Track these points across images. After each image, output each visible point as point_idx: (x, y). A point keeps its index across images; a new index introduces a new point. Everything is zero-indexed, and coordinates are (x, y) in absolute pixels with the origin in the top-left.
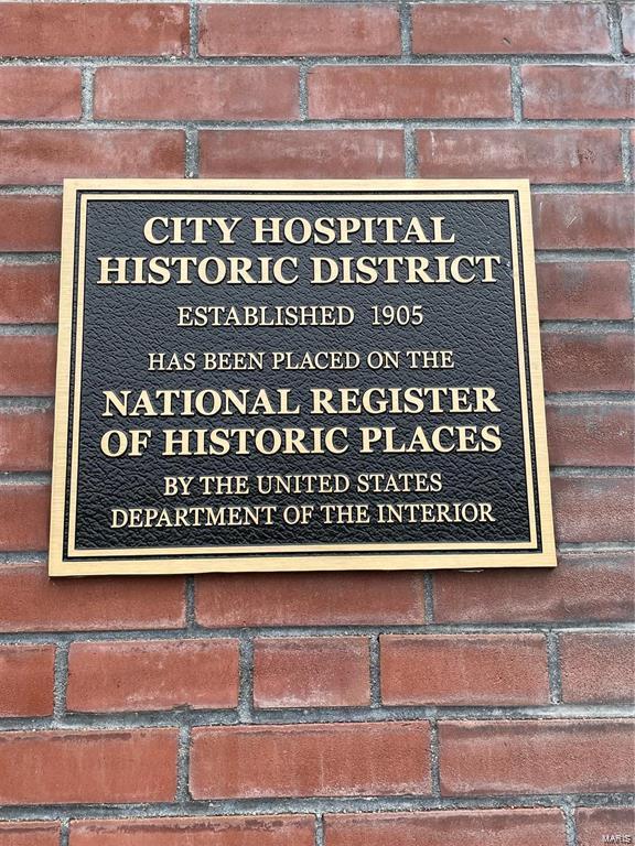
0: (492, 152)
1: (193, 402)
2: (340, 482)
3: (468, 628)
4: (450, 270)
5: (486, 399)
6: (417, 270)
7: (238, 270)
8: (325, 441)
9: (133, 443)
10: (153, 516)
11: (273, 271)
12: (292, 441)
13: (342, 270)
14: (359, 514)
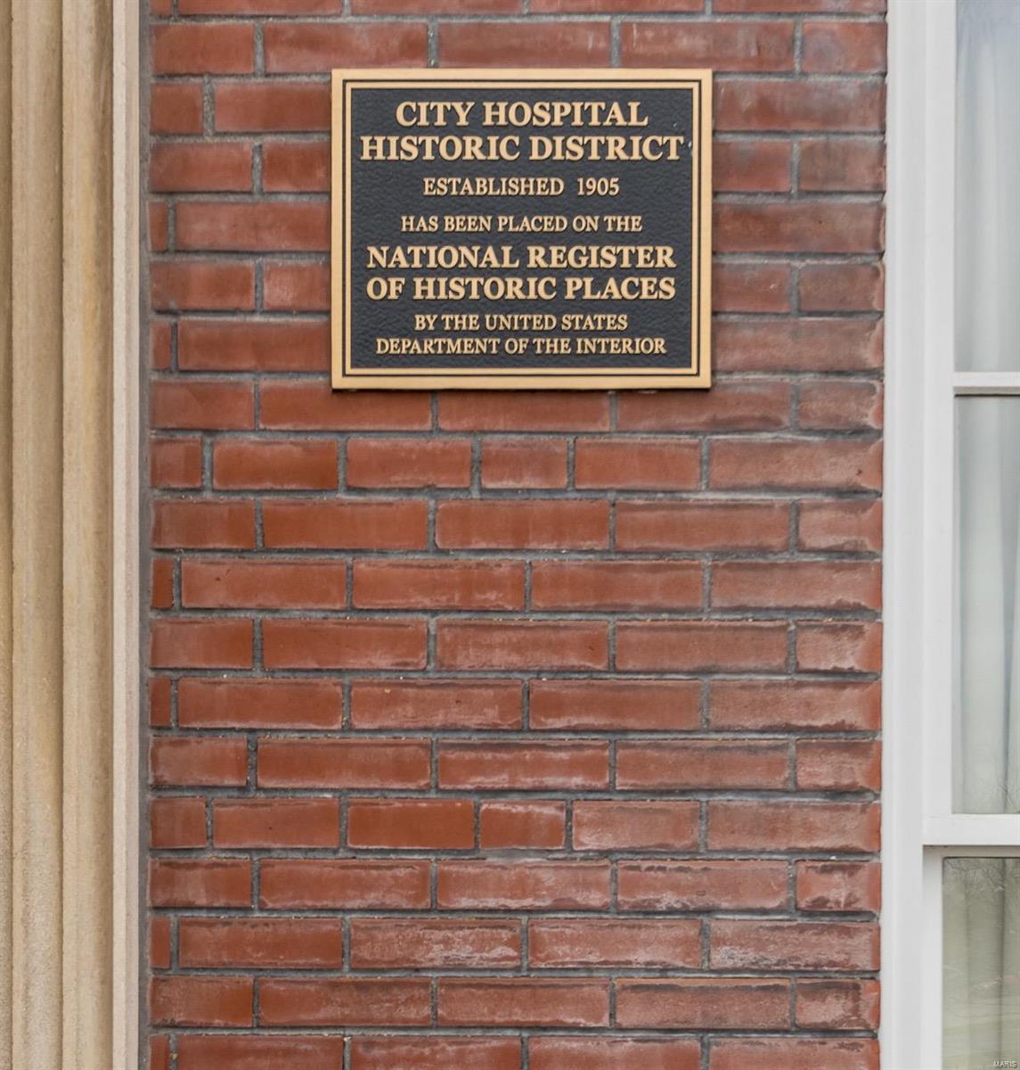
0: (684, 43)
1: (437, 257)
2: (548, 321)
3: (642, 434)
4: (642, 149)
5: (665, 256)
6: (616, 149)
7: (471, 148)
8: (538, 289)
9: (392, 288)
10: (408, 345)
11: (500, 149)
12: (513, 288)
13: (555, 149)
14: (563, 346)
